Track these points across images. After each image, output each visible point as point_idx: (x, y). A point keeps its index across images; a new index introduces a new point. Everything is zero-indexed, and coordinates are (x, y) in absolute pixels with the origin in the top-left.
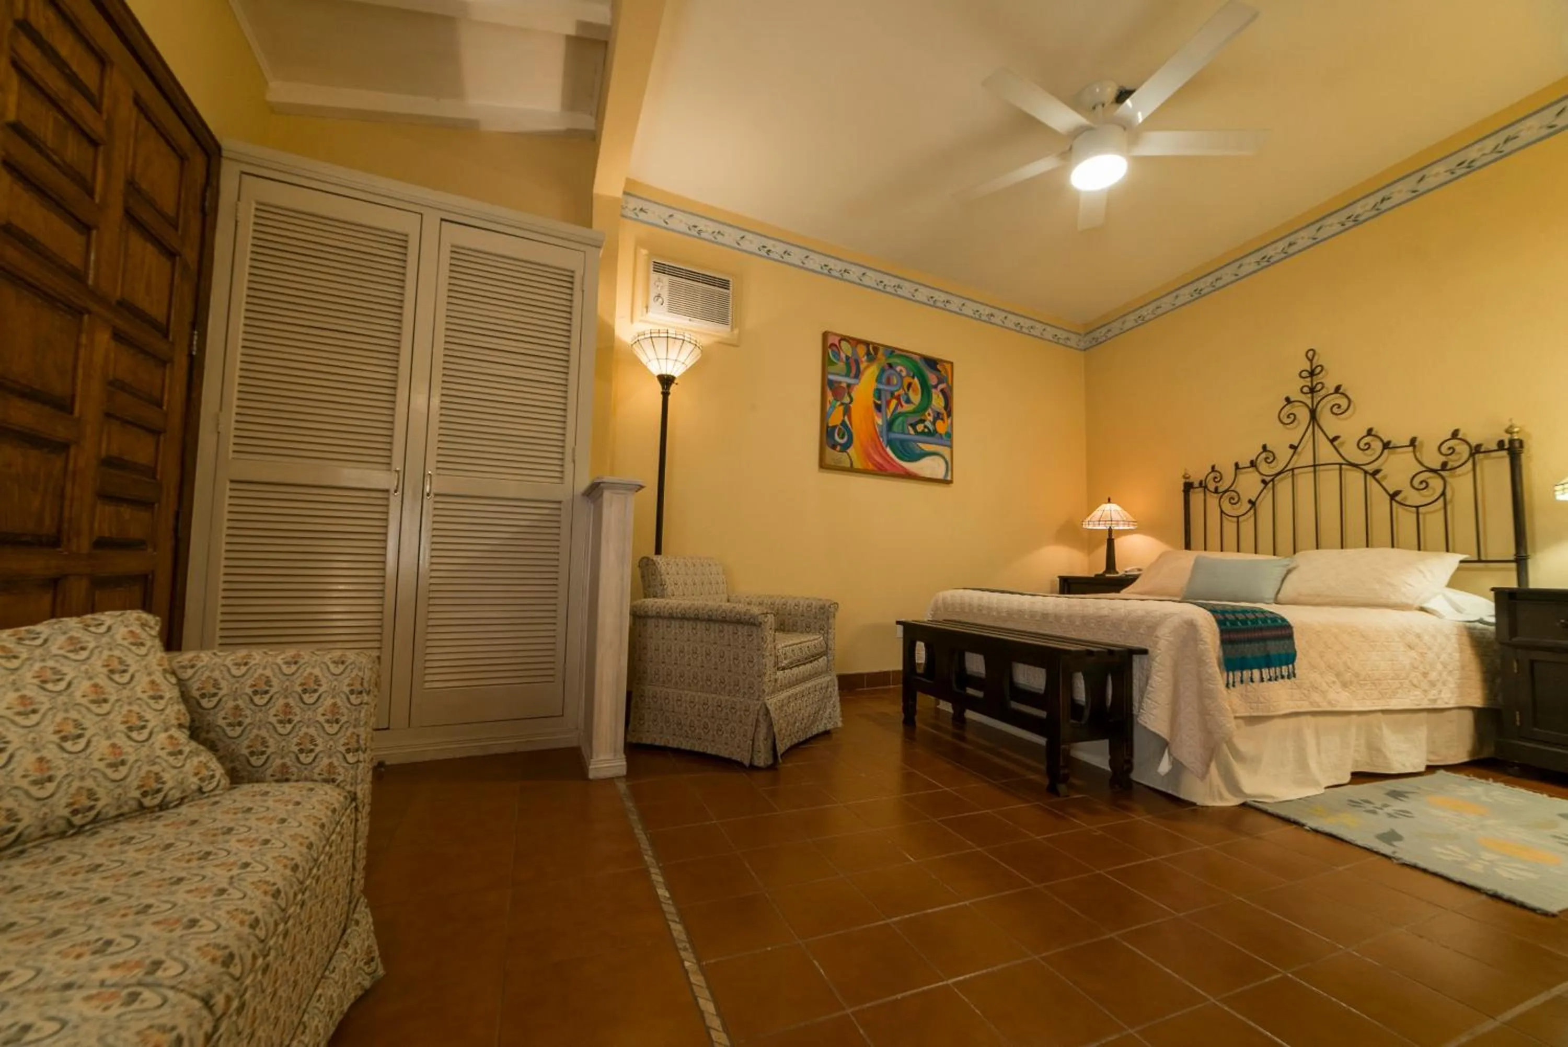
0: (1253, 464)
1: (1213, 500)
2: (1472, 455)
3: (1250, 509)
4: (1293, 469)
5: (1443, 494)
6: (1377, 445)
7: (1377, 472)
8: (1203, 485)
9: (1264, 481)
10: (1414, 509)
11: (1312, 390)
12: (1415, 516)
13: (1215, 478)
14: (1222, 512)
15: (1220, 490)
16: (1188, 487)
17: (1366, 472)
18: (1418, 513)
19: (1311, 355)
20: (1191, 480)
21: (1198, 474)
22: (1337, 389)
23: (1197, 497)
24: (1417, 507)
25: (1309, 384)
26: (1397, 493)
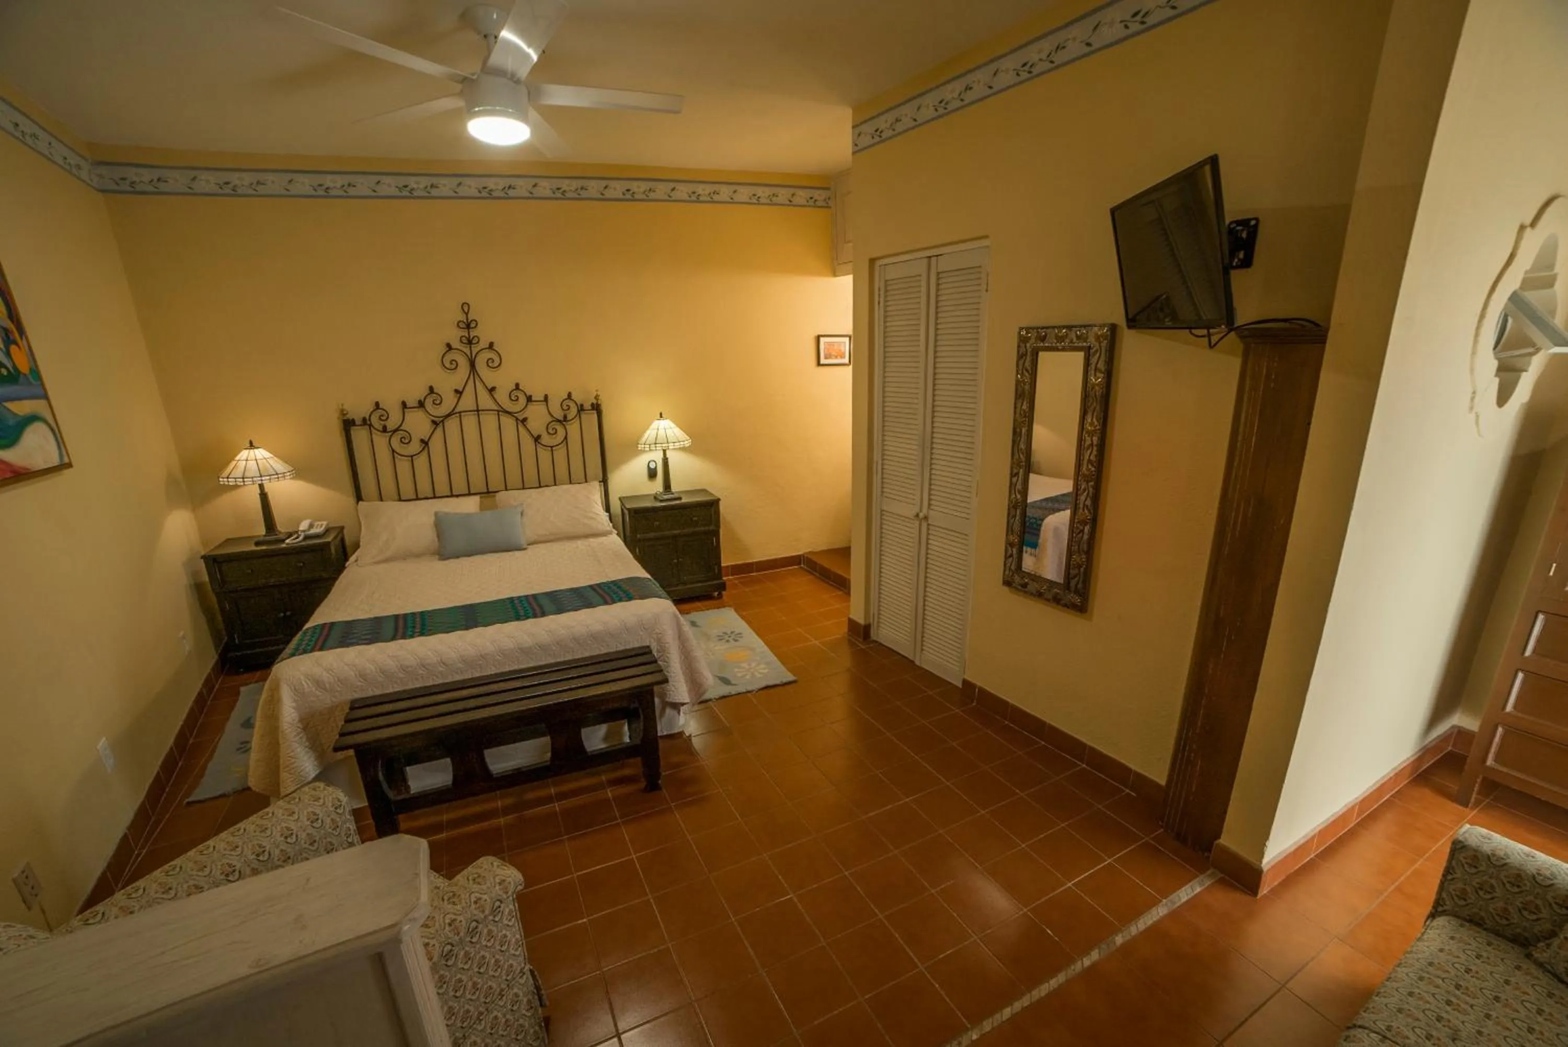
0: (421, 404)
1: (381, 441)
2: (579, 411)
3: (423, 449)
4: (460, 412)
5: (566, 438)
6: (523, 400)
7: (525, 420)
8: (365, 422)
9: (434, 422)
10: (550, 448)
11: (470, 342)
12: (550, 453)
13: (382, 416)
14: (393, 451)
15: (389, 428)
16: (348, 425)
17: (517, 419)
18: (552, 450)
19: (465, 308)
20: (349, 416)
21: (359, 409)
22: (491, 346)
23: (360, 436)
24: (552, 447)
25: (467, 335)
26: (539, 437)
